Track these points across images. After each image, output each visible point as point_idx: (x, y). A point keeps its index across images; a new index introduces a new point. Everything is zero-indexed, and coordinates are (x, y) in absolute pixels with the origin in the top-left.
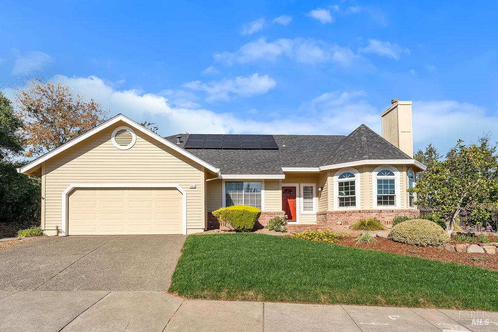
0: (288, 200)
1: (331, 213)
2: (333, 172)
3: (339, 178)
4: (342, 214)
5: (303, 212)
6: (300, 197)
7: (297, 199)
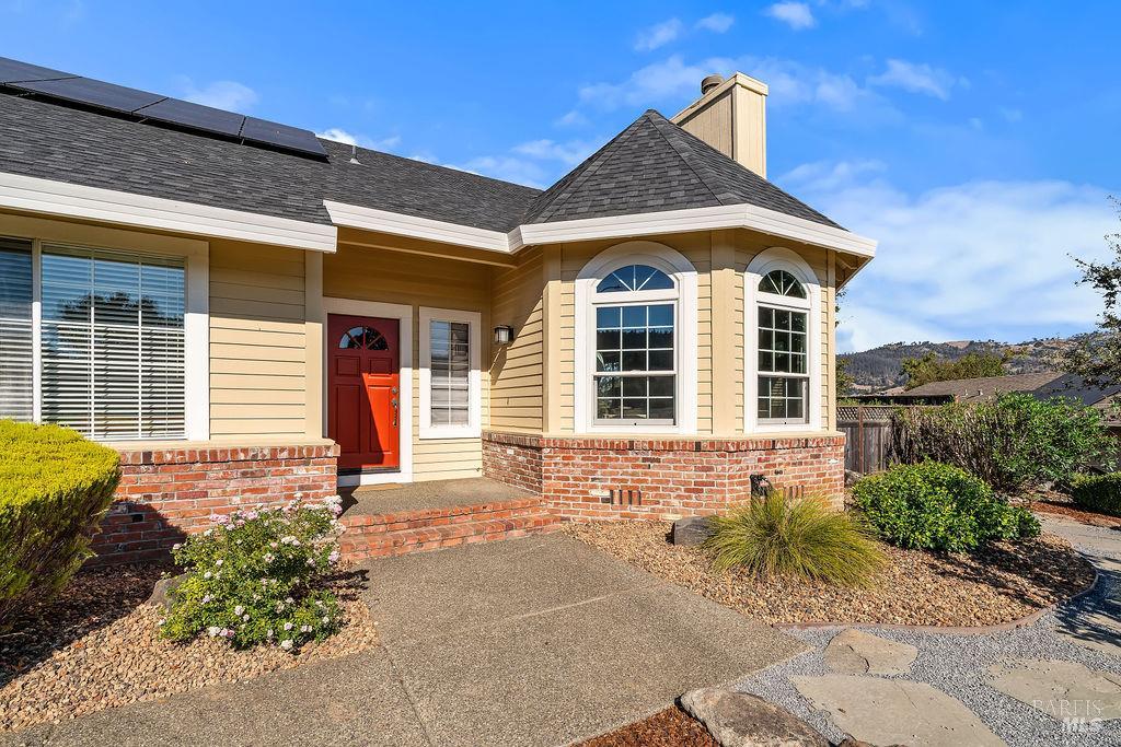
0: (365, 375)
1: (563, 446)
2: (573, 258)
3: (601, 289)
4: (612, 454)
5: (428, 430)
6: (416, 365)
7: (406, 373)
